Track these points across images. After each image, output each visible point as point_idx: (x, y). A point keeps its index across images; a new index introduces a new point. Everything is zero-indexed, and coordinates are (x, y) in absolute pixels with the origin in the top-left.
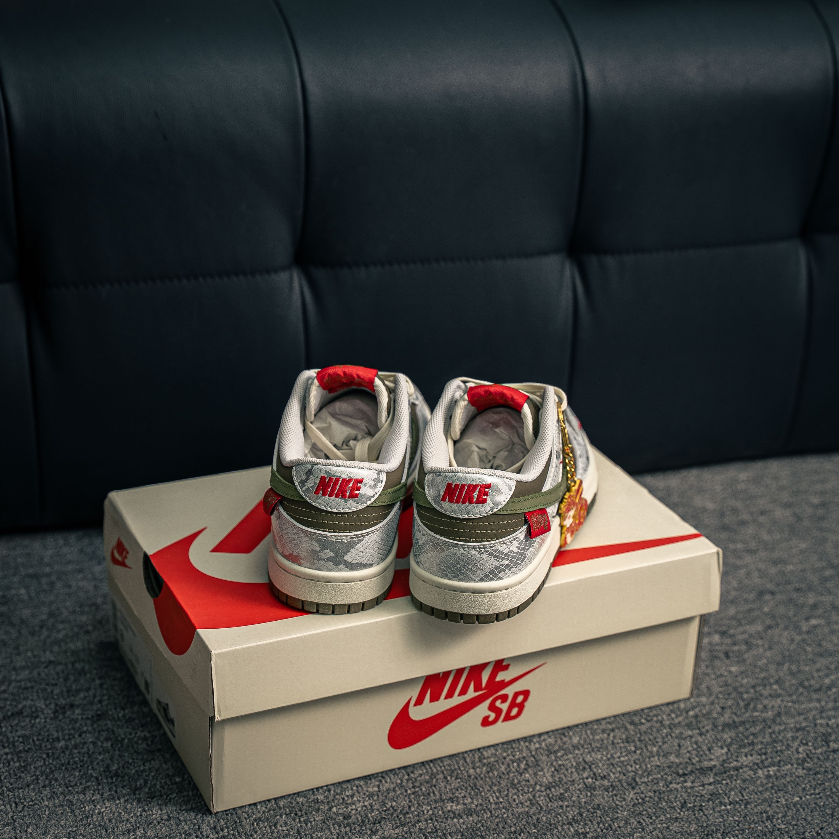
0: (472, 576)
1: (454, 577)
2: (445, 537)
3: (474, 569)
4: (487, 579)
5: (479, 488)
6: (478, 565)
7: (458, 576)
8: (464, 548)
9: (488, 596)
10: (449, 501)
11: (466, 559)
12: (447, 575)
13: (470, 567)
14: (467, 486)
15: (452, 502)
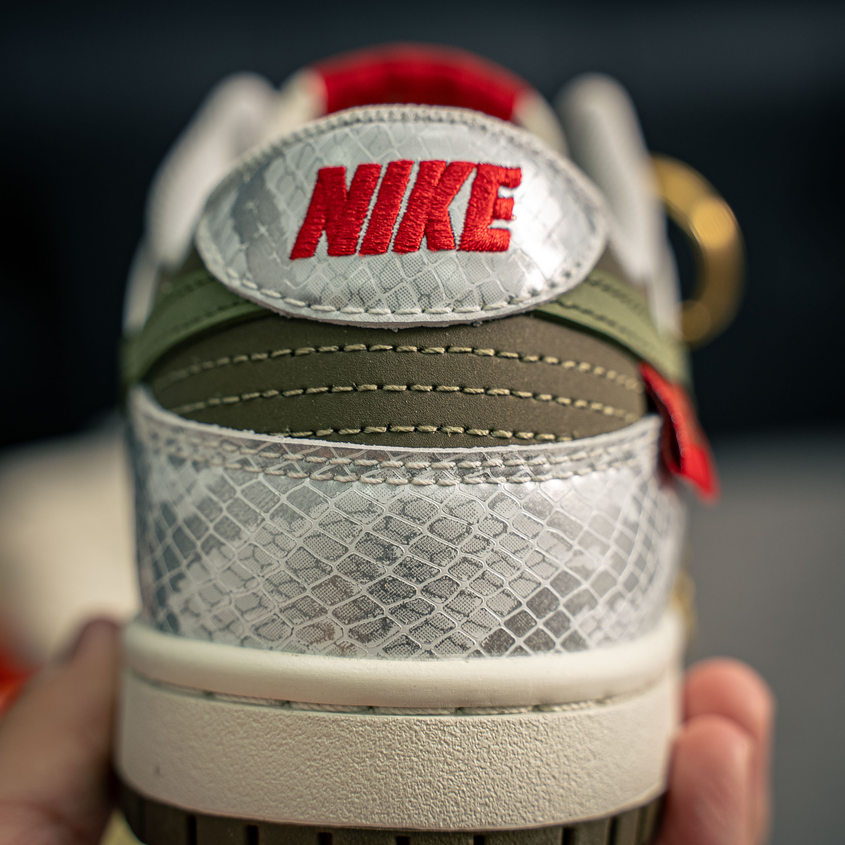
0: (457, 621)
1: (364, 639)
2: (314, 436)
3: (465, 584)
4: (520, 641)
5: (473, 175)
6: (483, 558)
7: (386, 625)
8: (413, 473)
9: (529, 725)
10: (334, 251)
11: (424, 529)
12: (329, 633)
13: (444, 572)
14: (415, 169)
15: (348, 252)
